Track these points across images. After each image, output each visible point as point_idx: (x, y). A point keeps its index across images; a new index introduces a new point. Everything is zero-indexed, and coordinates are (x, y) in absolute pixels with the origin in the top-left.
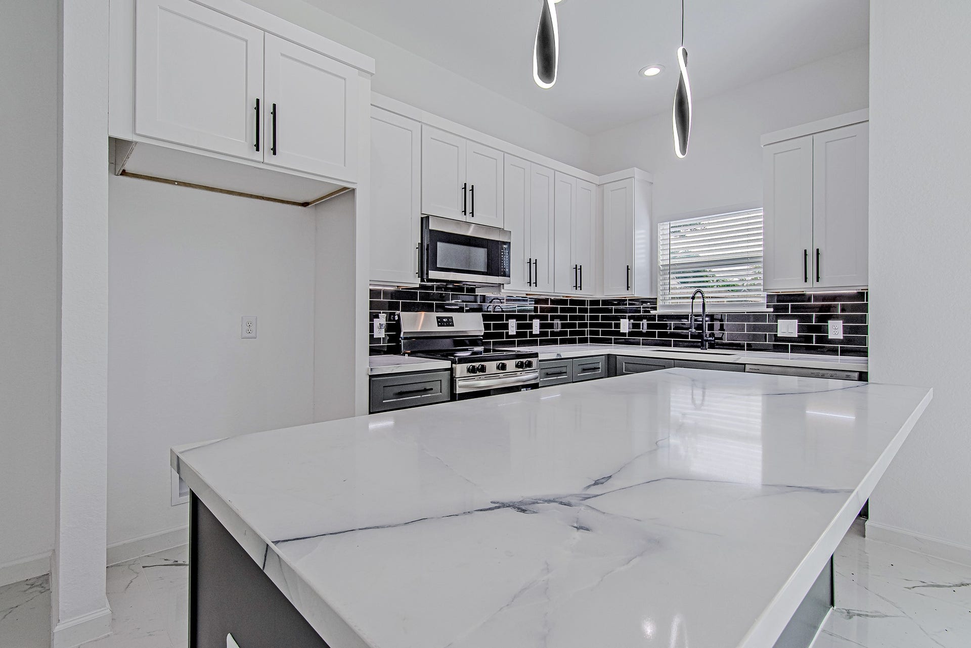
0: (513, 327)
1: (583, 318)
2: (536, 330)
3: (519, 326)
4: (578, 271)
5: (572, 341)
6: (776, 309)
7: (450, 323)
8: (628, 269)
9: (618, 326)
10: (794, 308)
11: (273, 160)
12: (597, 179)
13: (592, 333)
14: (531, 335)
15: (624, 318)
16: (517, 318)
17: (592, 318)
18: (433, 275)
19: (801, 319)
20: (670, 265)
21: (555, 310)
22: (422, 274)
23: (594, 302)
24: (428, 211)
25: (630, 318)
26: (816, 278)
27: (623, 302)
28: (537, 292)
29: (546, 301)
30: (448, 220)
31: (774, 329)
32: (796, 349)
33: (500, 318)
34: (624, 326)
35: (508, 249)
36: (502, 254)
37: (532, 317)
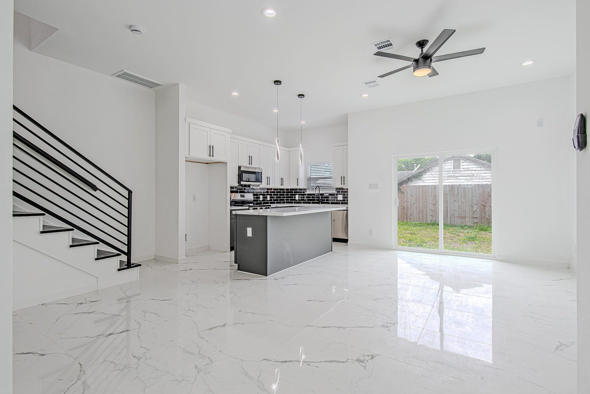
0: (261, 198)
1: (283, 195)
2: (268, 199)
3: (263, 198)
4: (282, 180)
5: (280, 203)
6: (338, 192)
7: (243, 196)
8: (297, 179)
9: (295, 197)
10: (342, 192)
11: (213, 158)
12: (287, 149)
13: (286, 200)
14: (267, 200)
15: (297, 194)
16: (263, 195)
17: (287, 195)
18: (242, 183)
19: (343, 195)
20: (310, 178)
21: (274, 192)
22: (239, 182)
23: (287, 189)
24: (240, 165)
25: (299, 195)
26: (344, 184)
27: (297, 189)
28: (269, 187)
29: (271, 189)
30: (245, 167)
31: (337, 197)
32: (342, 203)
33: (257, 195)
34: (297, 197)
35: (262, 174)
36: (260, 175)
37: (267, 195)
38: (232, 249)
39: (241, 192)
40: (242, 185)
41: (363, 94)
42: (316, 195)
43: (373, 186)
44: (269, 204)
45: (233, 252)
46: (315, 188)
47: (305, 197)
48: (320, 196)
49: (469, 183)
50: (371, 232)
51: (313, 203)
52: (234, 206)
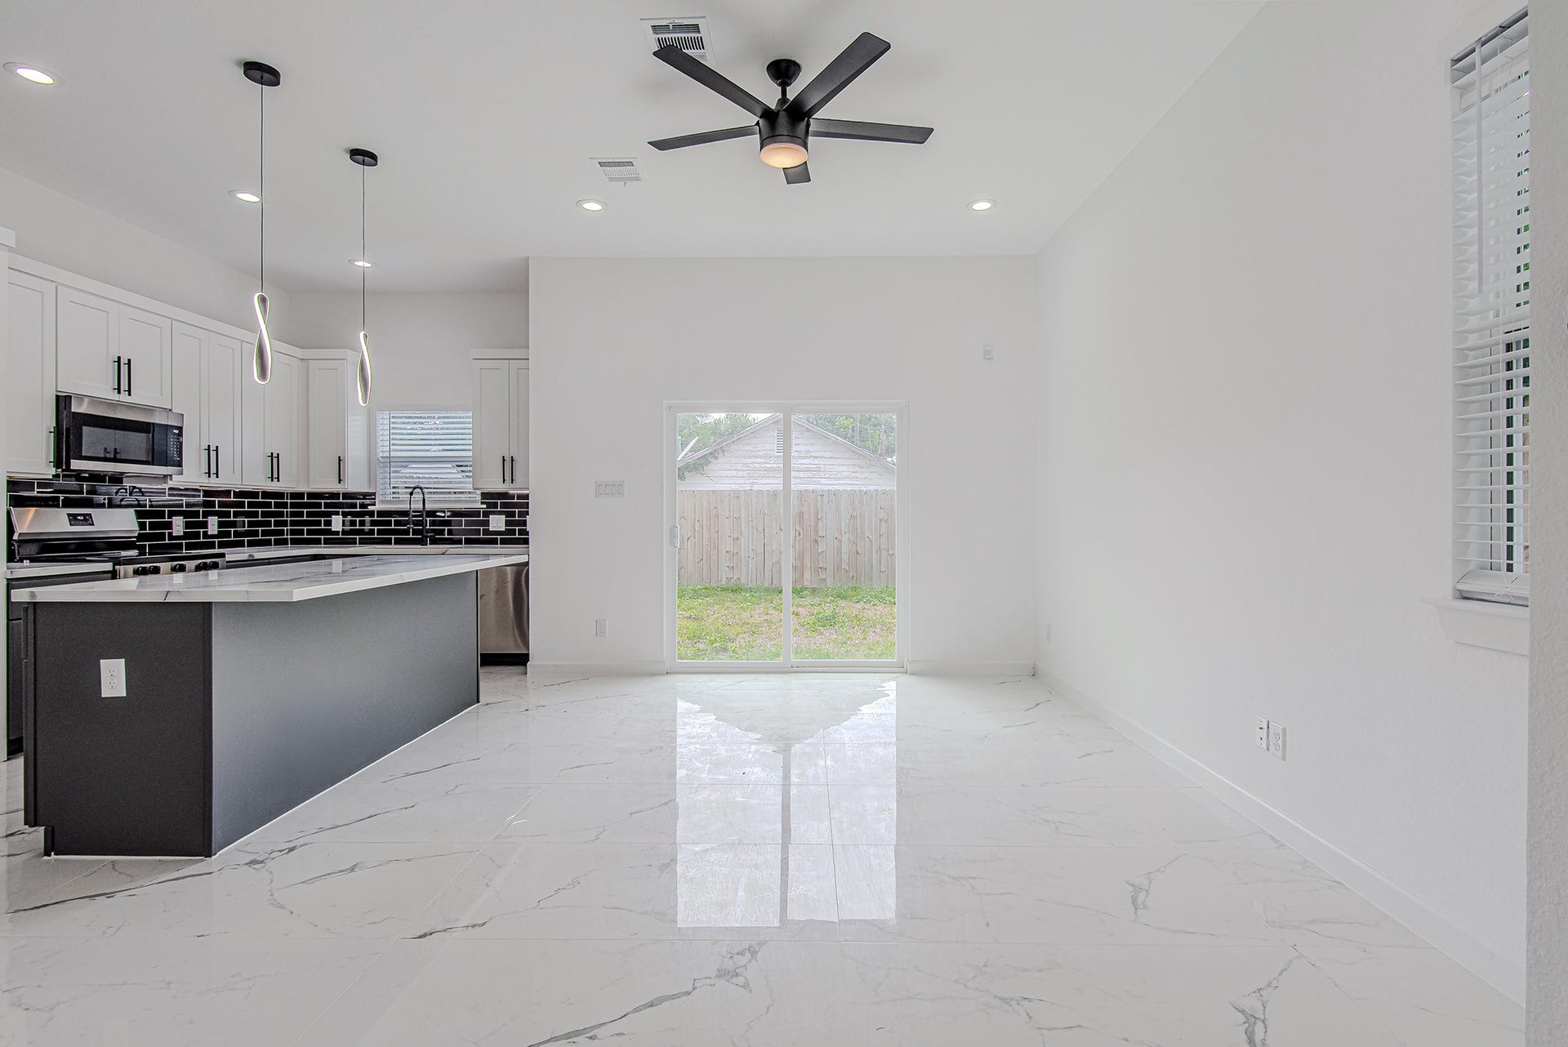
0: (178, 526)
1: (280, 514)
2: (213, 530)
3: (188, 525)
4: (275, 460)
5: (267, 543)
6: (489, 505)
7: (87, 520)
8: (340, 460)
9: (329, 523)
10: (504, 505)
12: (299, 353)
13: (293, 532)
14: (206, 535)
15: (337, 513)
16: (185, 514)
17: (294, 514)
18: (76, 464)
19: (508, 514)
20: (390, 457)
21: (240, 504)
22: (61, 462)
23: (295, 495)
24: (66, 388)
25: (345, 515)
26: (512, 480)
27: (335, 495)
28: (214, 483)
29: (227, 493)
30: (95, 400)
31: (487, 523)
32: (504, 542)
33: (161, 514)
34: (337, 523)
35: (180, 434)
36: (172, 440)
37: (206, 514)
38: (14, 749)
39: (68, 503)
40: (78, 475)
41: (587, 201)
42: (414, 516)
43: (608, 489)
44: (217, 551)
45: (19, 762)
46: (410, 490)
47: (368, 524)
48: (428, 519)
49: (811, 487)
50: (600, 628)
51: (398, 542)
52: (33, 560)
